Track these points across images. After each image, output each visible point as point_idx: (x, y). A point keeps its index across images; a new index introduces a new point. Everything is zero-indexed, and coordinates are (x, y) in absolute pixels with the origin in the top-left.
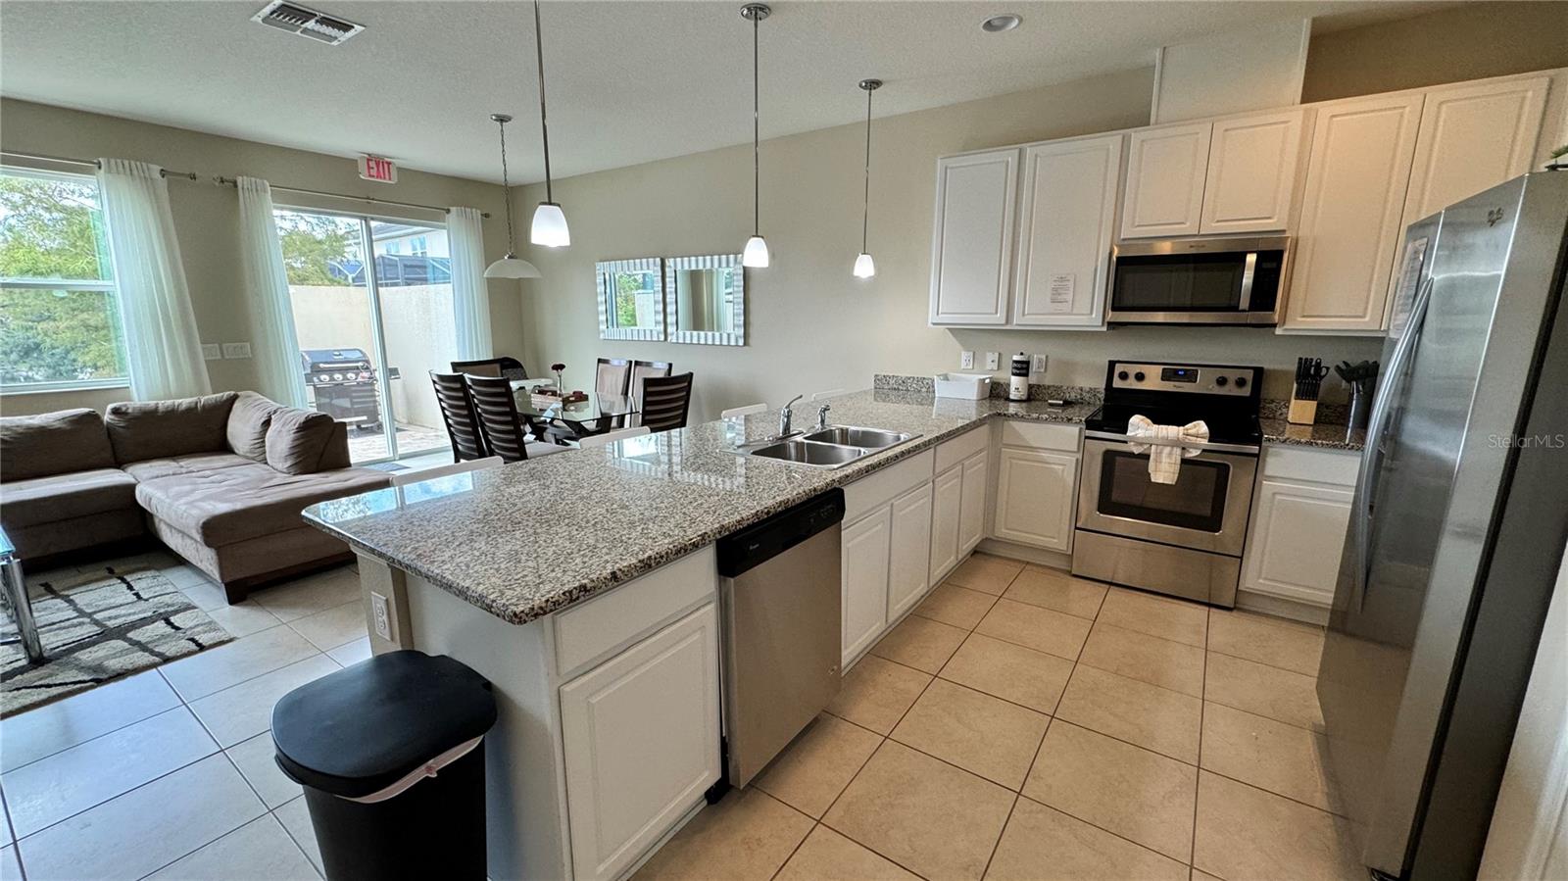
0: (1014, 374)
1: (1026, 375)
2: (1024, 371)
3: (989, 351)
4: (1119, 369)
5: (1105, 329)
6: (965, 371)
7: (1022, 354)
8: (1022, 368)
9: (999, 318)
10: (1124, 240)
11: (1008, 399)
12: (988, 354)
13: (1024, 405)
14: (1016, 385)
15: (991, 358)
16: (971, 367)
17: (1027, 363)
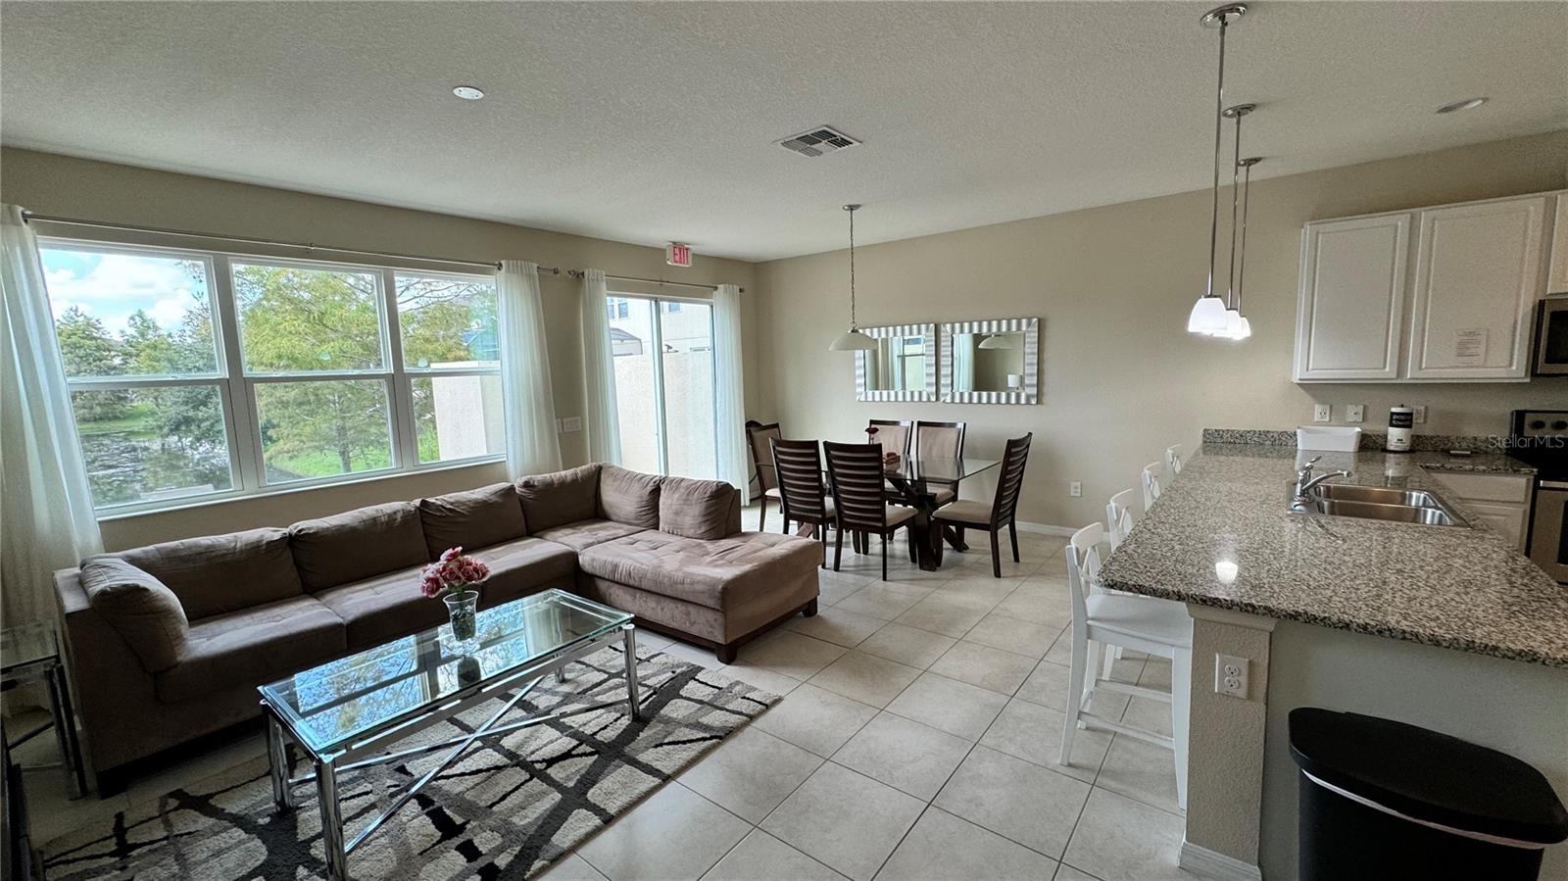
0: (1392, 425)
1: (1410, 426)
2: (1408, 423)
3: (1351, 404)
4: (1529, 419)
5: (1528, 380)
6: (1319, 423)
7: (1402, 406)
8: (1404, 420)
9: (1389, 372)
10: (1551, 294)
11: (1385, 450)
12: (1349, 407)
13: (1408, 456)
14: (1396, 436)
15: (1353, 412)
16: (1327, 419)
17: (1411, 414)
